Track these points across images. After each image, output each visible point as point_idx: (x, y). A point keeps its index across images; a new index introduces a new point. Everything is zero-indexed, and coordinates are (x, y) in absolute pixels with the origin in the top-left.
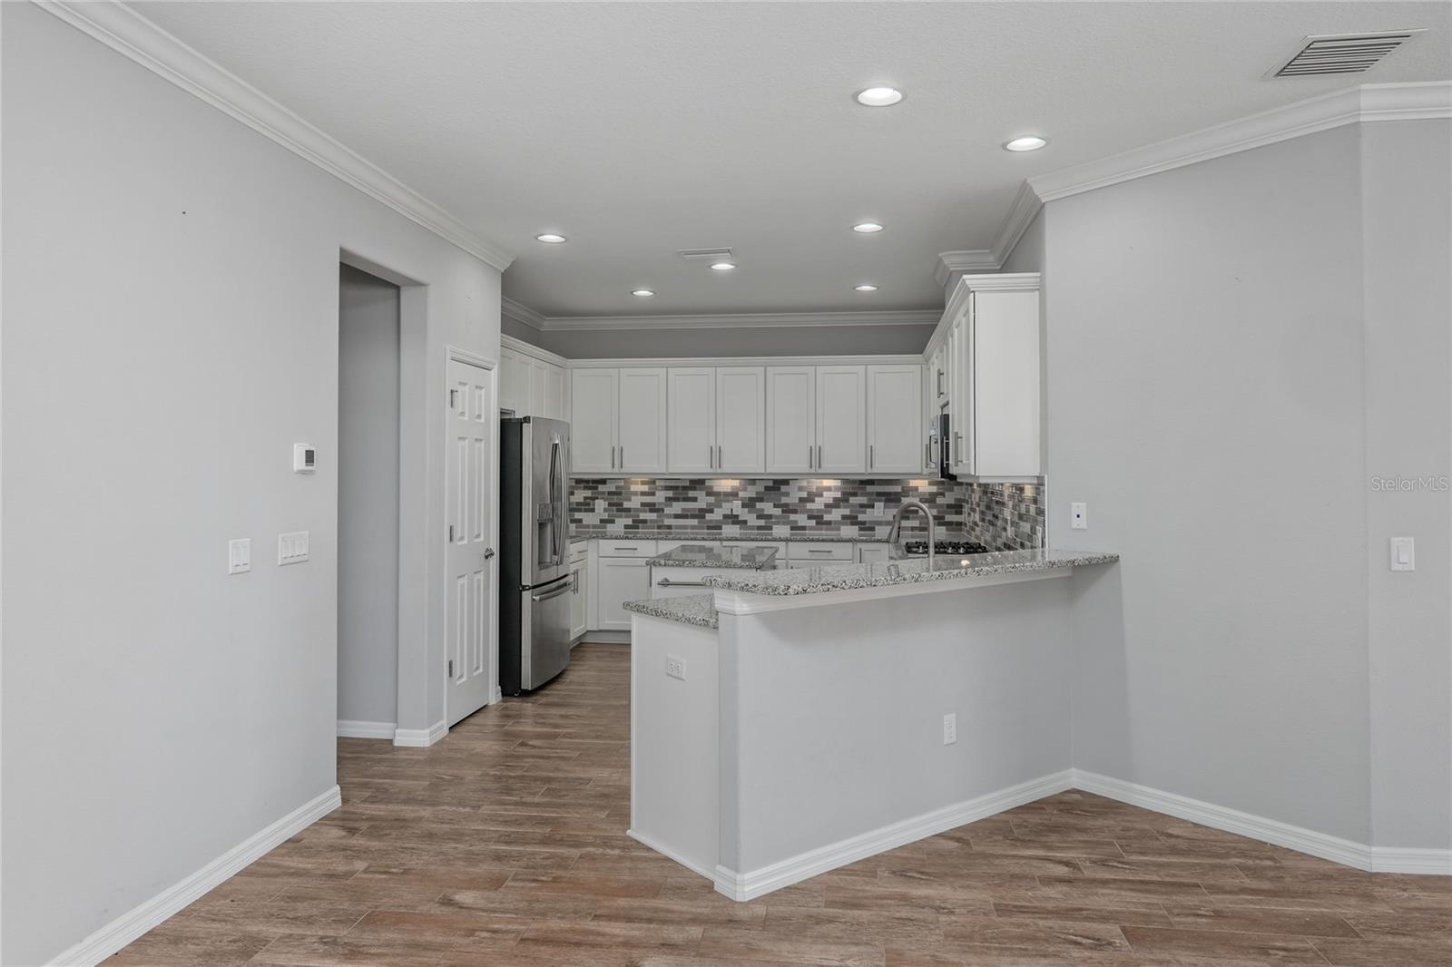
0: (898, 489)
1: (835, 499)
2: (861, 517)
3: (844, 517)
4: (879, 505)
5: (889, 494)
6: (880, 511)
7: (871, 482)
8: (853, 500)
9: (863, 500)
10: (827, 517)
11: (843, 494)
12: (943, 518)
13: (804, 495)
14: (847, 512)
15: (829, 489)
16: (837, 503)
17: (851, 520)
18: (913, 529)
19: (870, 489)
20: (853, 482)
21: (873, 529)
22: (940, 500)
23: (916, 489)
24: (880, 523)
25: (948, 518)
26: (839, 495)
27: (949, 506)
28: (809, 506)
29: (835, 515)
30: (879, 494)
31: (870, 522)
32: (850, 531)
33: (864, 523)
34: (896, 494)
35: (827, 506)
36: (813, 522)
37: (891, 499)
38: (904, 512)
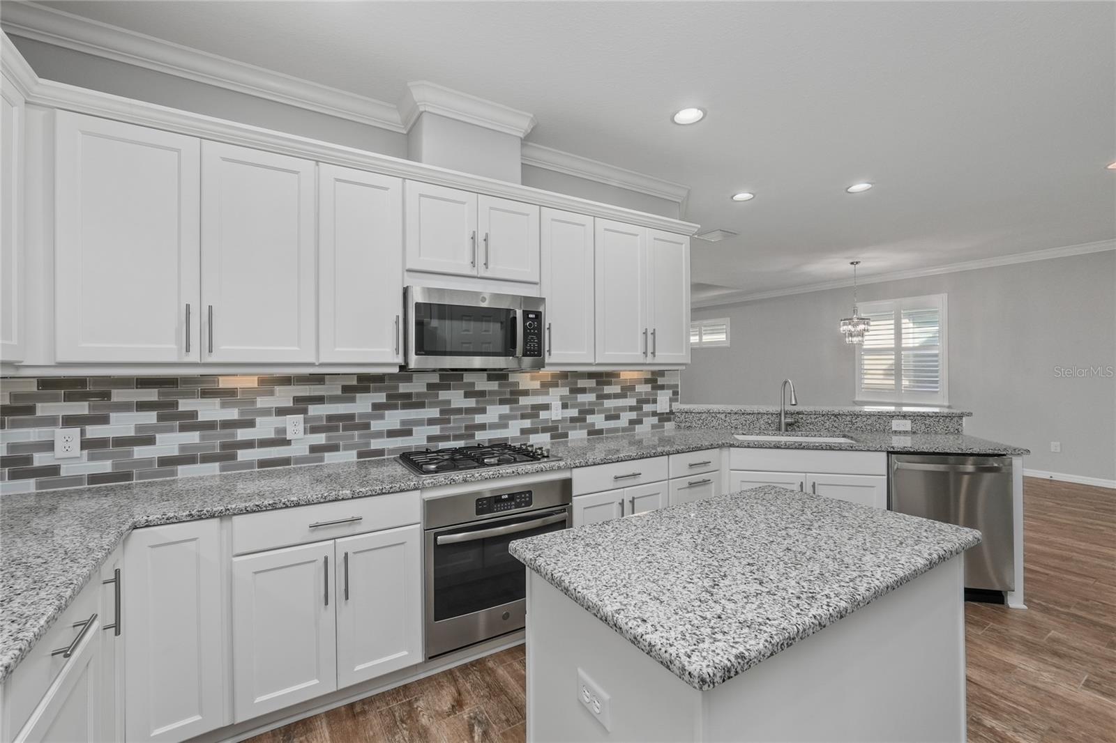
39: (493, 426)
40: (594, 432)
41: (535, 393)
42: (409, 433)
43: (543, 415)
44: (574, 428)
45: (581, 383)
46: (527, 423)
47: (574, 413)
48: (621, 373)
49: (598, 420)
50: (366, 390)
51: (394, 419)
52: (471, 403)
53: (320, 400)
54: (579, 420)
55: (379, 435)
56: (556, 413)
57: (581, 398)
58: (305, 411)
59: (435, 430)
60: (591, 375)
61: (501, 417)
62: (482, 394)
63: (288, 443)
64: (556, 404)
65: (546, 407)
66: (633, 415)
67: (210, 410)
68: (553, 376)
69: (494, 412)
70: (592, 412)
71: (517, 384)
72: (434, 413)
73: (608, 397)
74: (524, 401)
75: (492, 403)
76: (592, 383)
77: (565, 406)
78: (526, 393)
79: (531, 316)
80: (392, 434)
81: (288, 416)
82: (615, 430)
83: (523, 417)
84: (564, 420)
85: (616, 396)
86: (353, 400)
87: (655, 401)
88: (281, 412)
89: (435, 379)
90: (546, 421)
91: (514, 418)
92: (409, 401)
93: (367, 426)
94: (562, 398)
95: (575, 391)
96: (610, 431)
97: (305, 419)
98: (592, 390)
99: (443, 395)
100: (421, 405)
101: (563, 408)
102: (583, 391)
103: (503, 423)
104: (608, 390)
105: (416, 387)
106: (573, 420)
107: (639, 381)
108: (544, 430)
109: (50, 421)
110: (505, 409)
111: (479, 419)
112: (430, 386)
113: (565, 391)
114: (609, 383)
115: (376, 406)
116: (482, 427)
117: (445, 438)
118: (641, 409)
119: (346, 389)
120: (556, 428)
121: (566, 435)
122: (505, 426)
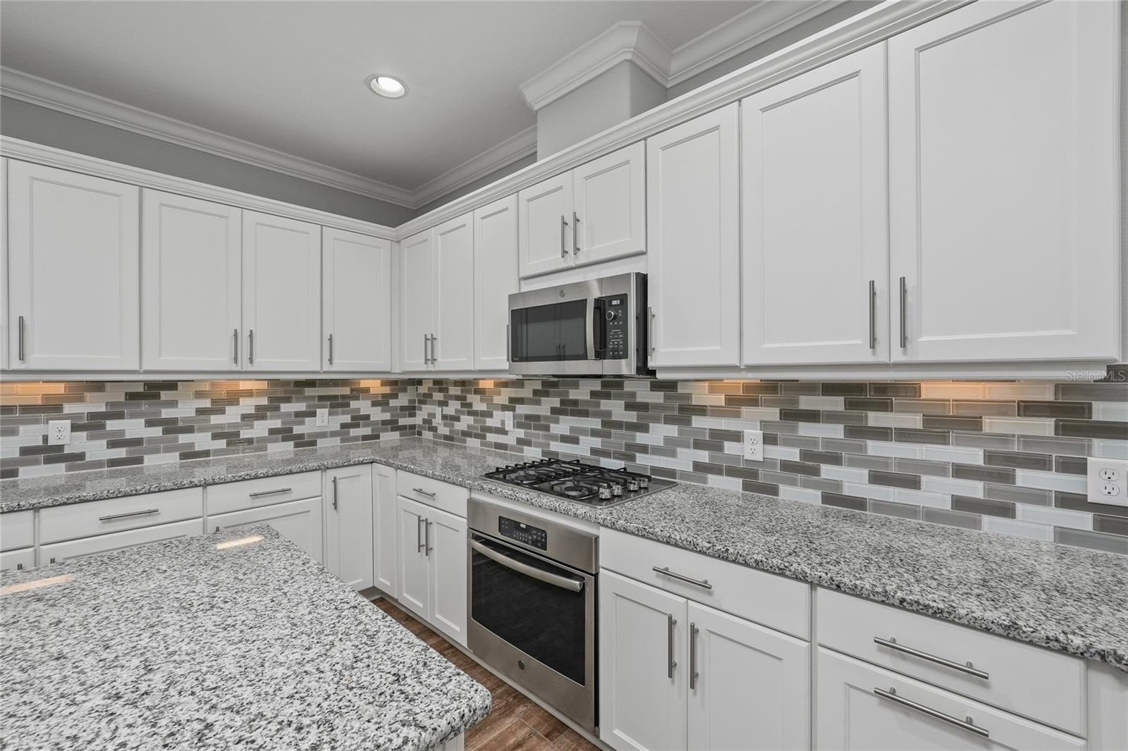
0: (346, 391)
1: (258, 408)
2: (297, 430)
3: (273, 432)
4: (323, 413)
5: (335, 397)
6: (324, 420)
7: (311, 383)
8: (285, 407)
9: (302, 407)
10: (245, 434)
11: (271, 399)
12: (397, 421)
13: (206, 403)
14: (277, 424)
15: (249, 394)
16: (260, 414)
17: (284, 434)
18: (365, 438)
19: (309, 391)
20: (285, 383)
21: (313, 443)
22: (392, 403)
23: (367, 390)
24: (323, 435)
25: (403, 421)
26: (264, 401)
27: (403, 408)
28: (215, 419)
29: (260, 429)
30: (321, 398)
31: (310, 435)
32: (284, 449)
33: (301, 436)
34: (344, 397)
35: (244, 417)
36: (222, 444)
37: (337, 404)
38: (353, 418)
39: (657, 451)
40: (833, 498)
41: (717, 412)
42: (575, 441)
43: (730, 448)
44: (793, 483)
45: (807, 402)
46: (704, 456)
47: (793, 455)
48: (923, 386)
49: (853, 481)
50: (547, 394)
51: (564, 426)
52: (632, 417)
53: (521, 401)
54: (806, 467)
55: (554, 438)
56: (751, 448)
57: (806, 430)
58: (513, 409)
59: (597, 442)
60: (830, 389)
61: (668, 440)
62: (643, 407)
63: (506, 433)
64: (753, 434)
65: (737, 437)
66: (975, 489)
67: (479, 406)
68: (747, 387)
69: (659, 433)
70: (835, 460)
71: (688, 397)
72: (596, 423)
73: (882, 434)
74: (698, 422)
75: (657, 420)
76: (837, 404)
77: (769, 440)
78: (702, 411)
79: (614, 303)
80: (564, 439)
81: (506, 412)
83: (698, 445)
84: (766, 462)
85: (905, 435)
86: (538, 403)
88: (504, 408)
89: (596, 385)
90: (737, 458)
91: (685, 445)
92: (570, 408)
93: (547, 428)
94: (764, 424)
95: (792, 415)
97: (514, 417)
98: (832, 417)
99: (605, 405)
100: (585, 414)
101: (765, 443)
102: (813, 416)
103: (669, 448)
104: (875, 419)
105: (581, 393)
106: (787, 466)
108: (732, 472)
109: (434, 403)
110: (673, 430)
111: (641, 438)
112: (593, 394)
113: (773, 414)
114: (885, 407)
115: (554, 411)
116: (644, 449)
117: (606, 454)
118: (1009, 478)
119: (536, 392)
120: (754, 474)
121: (773, 491)
122: (673, 454)
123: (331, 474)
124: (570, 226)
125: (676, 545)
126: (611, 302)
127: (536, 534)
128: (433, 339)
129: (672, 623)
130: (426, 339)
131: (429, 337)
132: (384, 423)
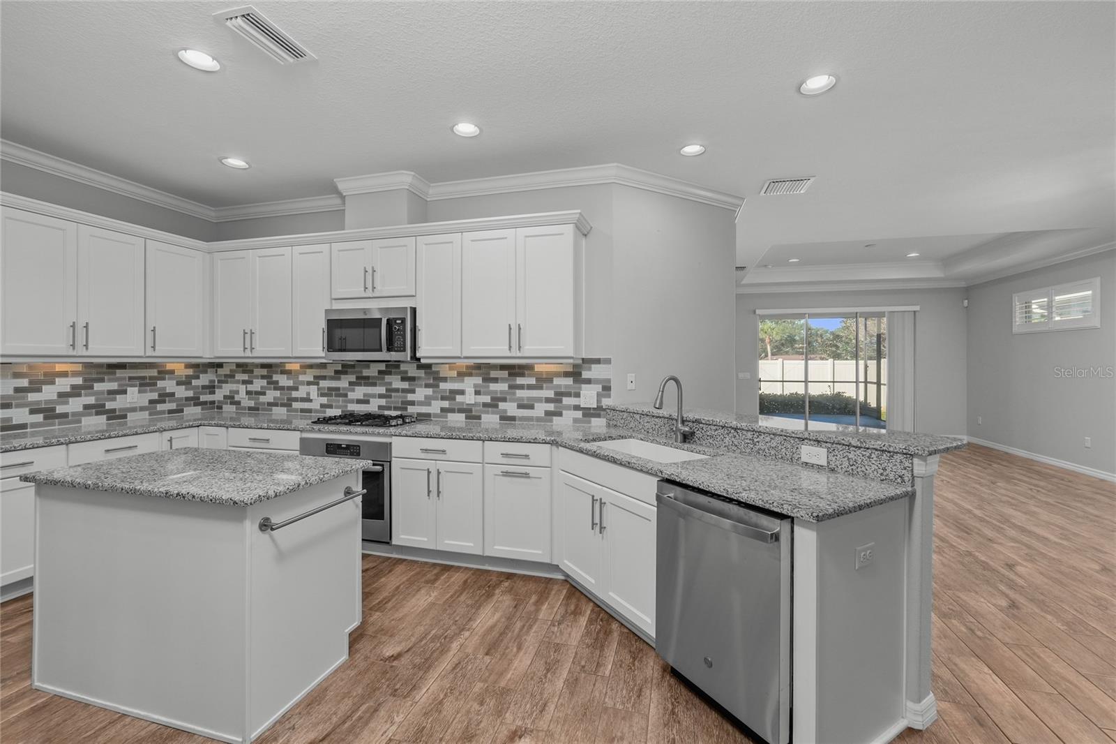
0: (154, 373)
1: (73, 387)
2: (109, 405)
3: (86, 407)
4: (133, 392)
5: (144, 378)
6: (134, 396)
7: (122, 366)
8: (98, 387)
9: (114, 386)
10: (60, 409)
11: (85, 380)
12: (199, 398)
13: (24, 383)
14: (91, 400)
15: (64, 374)
16: (75, 391)
17: (98, 409)
18: (170, 412)
19: (119, 373)
20: (100, 366)
21: (125, 417)
22: (194, 382)
23: (172, 372)
24: (133, 410)
25: (203, 398)
26: (79, 381)
27: (204, 387)
28: (32, 397)
29: (75, 405)
30: (130, 378)
31: (121, 410)
32: (97, 422)
33: (114, 411)
34: (151, 378)
35: (61, 395)
36: (39, 418)
37: (145, 384)
38: (160, 395)
39: (421, 404)
40: (505, 418)
41: (453, 379)
42: (367, 402)
43: (459, 398)
44: (487, 413)
45: (493, 374)
46: (446, 404)
47: (487, 399)
48: (536, 366)
49: (510, 408)
50: (346, 373)
51: (359, 392)
52: (405, 385)
53: (324, 378)
54: (493, 405)
55: (352, 401)
56: (469, 398)
57: (493, 387)
58: (318, 384)
59: (383, 402)
60: (503, 367)
61: (426, 397)
62: (412, 379)
63: (311, 401)
64: (470, 390)
65: (462, 392)
66: (551, 407)
67: (284, 381)
68: (468, 367)
69: (421, 393)
70: (504, 400)
71: (438, 372)
72: (382, 390)
73: (521, 387)
74: (443, 386)
75: (420, 386)
76: (505, 374)
77: (477, 393)
78: (445, 379)
79: (398, 322)
80: (359, 402)
81: (311, 386)
82: (530, 419)
83: (443, 398)
84: (476, 404)
85: (530, 387)
86: (339, 379)
87: (578, 395)
88: (309, 383)
89: (382, 367)
90: (462, 403)
91: (436, 399)
92: (363, 380)
93: (346, 395)
94: (475, 386)
95: (488, 380)
96: (523, 419)
97: (318, 389)
98: (504, 380)
99: (388, 378)
100: (374, 385)
101: (475, 394)
102: (496, 380)
103: (427, 401)
104: (520, 381)
105: (372, 371)
106: (485, 405)
107: (558, 375)
108: (460, 411)
109: (238, 382)
110: (429, 391)
111: (410, 397)
112: (380, 372)
113: (479, 380)
114: (522, 375)
115: (351, 383)
116: (412, 403)
117: (389, 408)
118: (561, 401)
119: (337, 372)
120: (470, 411)
121: (479, 418)
122: (429, 404)
123: (167, 435)
124: (369, 274)
125: (431, 437)
126: (395, 321)
127: (353, 449)
128: (252, 333)
129: (429, 472)
130: (245, 333)
131: (248, 331)
132: (187, 399)
